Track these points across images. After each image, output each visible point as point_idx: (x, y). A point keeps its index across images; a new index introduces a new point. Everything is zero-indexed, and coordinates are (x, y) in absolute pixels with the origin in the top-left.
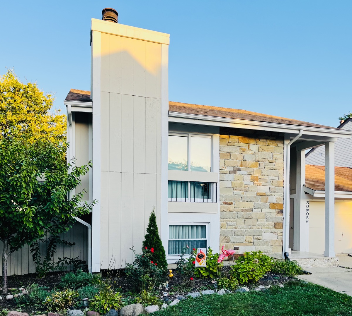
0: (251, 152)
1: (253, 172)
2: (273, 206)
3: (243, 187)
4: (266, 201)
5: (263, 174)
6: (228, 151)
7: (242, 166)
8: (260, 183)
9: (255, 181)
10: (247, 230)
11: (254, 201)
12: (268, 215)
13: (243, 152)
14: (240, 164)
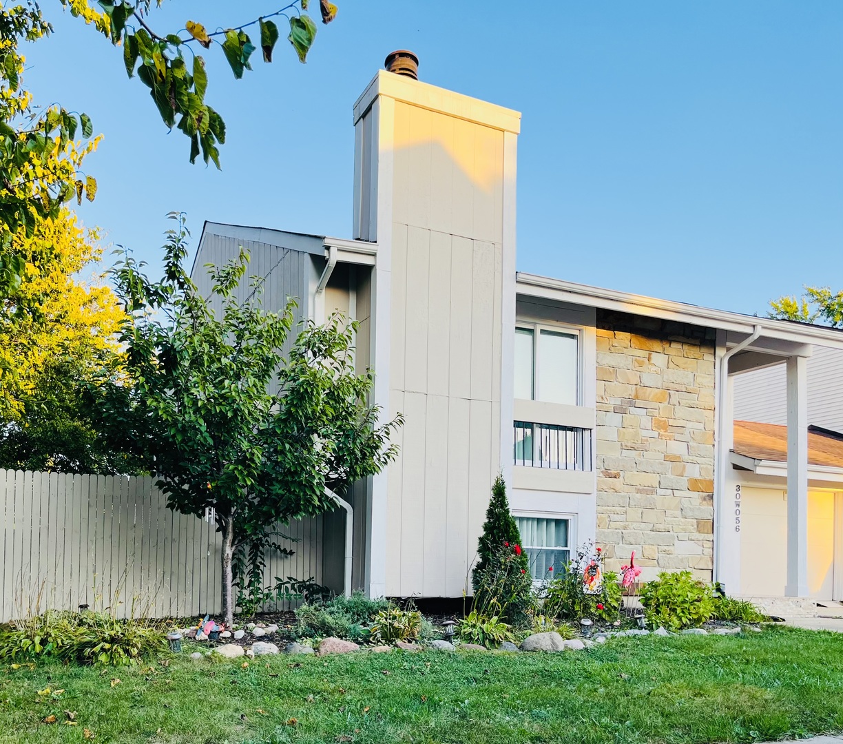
0: (653, 368)
1: (657, 411)
2: (694, 485)
3: (640, 442)
4: (682, 473)
5: (677, 416)
6: (613, 363)
7: (637, 397)
8: (672, 434)
9: (662, 430)
10: (645, 532)
11: (659, 471)
12: (686, 503)
13: (639, 369)
14: (633, 393)
